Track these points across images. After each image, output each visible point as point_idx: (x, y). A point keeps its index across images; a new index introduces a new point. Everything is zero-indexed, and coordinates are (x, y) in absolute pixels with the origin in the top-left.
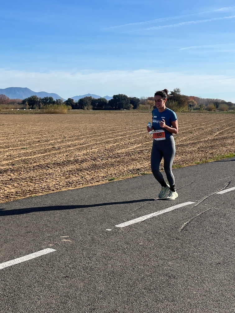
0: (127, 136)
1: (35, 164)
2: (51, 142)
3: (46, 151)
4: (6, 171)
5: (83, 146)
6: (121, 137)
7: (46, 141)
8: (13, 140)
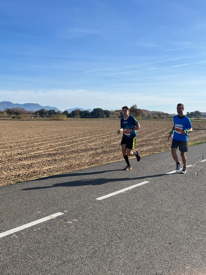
0: (113, 134)
1: (69, 150)
2: (69, 138)
3: (70, 143)
4: (56, 154)
5: (90, 140)
6: (109, 135)
7: (65, 137)
8: (45, 137)
